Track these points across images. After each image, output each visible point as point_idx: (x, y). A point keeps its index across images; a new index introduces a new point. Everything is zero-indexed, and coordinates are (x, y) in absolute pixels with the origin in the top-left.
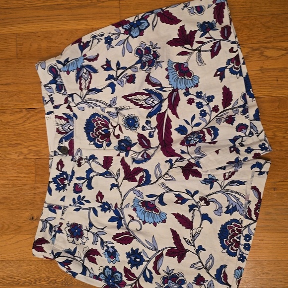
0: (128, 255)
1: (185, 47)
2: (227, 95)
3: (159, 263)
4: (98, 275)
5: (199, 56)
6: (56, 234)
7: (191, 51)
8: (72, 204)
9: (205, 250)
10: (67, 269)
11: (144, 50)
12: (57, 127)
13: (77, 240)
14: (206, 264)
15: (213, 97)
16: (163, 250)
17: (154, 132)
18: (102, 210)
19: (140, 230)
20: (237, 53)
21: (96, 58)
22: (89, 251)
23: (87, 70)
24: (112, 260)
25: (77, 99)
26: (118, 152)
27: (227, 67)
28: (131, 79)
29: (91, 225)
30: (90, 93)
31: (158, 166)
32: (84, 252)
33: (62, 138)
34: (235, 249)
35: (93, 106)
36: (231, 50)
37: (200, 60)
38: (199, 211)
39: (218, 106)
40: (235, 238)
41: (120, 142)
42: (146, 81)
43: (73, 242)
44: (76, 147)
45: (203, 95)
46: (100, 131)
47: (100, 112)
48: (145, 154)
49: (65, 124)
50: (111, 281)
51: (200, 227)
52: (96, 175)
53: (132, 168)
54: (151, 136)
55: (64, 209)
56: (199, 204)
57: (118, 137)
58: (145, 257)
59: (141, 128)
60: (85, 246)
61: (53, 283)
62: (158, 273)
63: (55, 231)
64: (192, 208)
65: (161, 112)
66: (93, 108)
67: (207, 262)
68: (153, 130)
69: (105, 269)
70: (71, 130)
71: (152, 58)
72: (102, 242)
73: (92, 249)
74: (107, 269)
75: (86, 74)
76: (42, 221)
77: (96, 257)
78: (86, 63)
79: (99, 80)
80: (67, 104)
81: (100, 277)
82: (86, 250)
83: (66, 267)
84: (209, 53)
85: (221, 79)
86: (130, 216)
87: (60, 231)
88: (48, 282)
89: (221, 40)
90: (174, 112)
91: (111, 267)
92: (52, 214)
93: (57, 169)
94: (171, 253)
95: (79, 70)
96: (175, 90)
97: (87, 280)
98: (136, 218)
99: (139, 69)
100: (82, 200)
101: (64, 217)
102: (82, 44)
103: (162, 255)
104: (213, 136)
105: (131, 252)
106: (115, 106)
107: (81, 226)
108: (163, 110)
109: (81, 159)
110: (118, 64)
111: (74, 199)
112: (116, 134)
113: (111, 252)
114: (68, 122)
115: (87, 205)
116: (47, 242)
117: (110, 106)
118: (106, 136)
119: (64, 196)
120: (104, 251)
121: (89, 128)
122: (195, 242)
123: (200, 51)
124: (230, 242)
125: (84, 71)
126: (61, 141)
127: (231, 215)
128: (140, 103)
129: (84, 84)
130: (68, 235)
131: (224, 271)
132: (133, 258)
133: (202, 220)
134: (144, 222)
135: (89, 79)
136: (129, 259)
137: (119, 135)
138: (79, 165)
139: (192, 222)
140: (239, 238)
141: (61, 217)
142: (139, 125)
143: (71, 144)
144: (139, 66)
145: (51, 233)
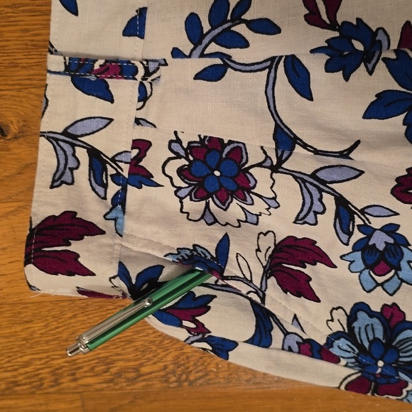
4: (322, 341)
6: (124, 190)
8: (186, 46)
10: (189, 330)
13: (225, 205)
18: (329, 68)
24: (381, 280)
29: (285, 140)
32: (261, 255)
43: (208, 218)
50: (381, 363)
55: (148, 73)
61: (128, 380)
63: (117, 178)
69: (352, 318)
72: (345, 212)
73: (289, 238)
74: (362, 315)
76: (51, 137)
77: (308, 270)
81: (335, 351)
82: (268, 243)
83: (185, 323)
87: (141, 177)
88: (107, 376)
91: (376, 308)
92: (92, 106)
97: (278, 363)
100: (237, 19)
101: (150, 112)
113: (381, 247)
115: (260, 47)
116: (93, 230)
120: (349, 249)
130: (181, 193)
141: (140, 114)
145: (100, 190)
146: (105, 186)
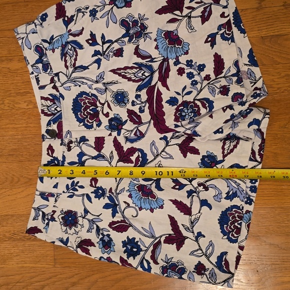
0: (125, 244)
1: (174, 14)
2: (219, 62)
3: (157, 251)
5: (189, 23)
6: (49, 222)
7: (181, 18)
8: (66, 191)
9: (204, 237)
11: (131, 23)
12: (42, 108)
13: (70, 228)
14: (206, 251)
15: (204, 66)
16: (161, 237)
17: (144, 107)
18: (95, 197)
19: (136, 216)
20: (228, 18)
21: (81, 33)
22: (81, 241)
23: (72, 46)
24: (106, 251)
25: (63, 78)
26: (110, 132)
27: (218, 32)
28: (119, 53)
29: (86, 211)
30: (76, 71)
31: (153, 144)
32: (76, 242)
33: (50, 121)
34: (235, 235)
35: (80, 84)
36: (223, 15)
37: (190, 27)
38: (198, 197)
39: (209, 75)
40: (236, 224)
41: (110, 121)
42: (135, 54)
43: (66, 232)
44: (65, 130)
45: (193, 64)
46: (88, 110)
47: (88, 90)
48: (138, 131)
49: (51, 106)
51: (199, 213)
52: (88, 159)
53: (125, 149)
54: (142, 111)
55: (57, 196)
56: (198, 190)
57: (107, 115)
58: (142, 247)
59: (130, 104)
60: (78, 236)
62: (156, 263)
63: (47, 219)
64: (190, 193)
65: (152, 85)
66: (80, 86)
67: (207, 249)
68: (143, 105)
70: (59, 112)
71: (140, 30)
72: (98, 229)
73: (85, 239)
75: (71, 50)
76: (34, 209)
77: (89, 248)
78: (71, 38)
79: (85, 56)
80: (53, 84)
82: (79, 240)
84: (200, 19)
85: (212, 46)
86: (125, 202)
87: (53, 219)
89: (211, 4)
90: (165, 85)
92: (45, 202)
93: (48, 154)
94: (169, 240)
95: (64, 47)
96: (166, 60)
98: (131, 205)
99: (127, 43)
100: (76, 185)
101: (57, 204)
102: (66, 19)
103: (159, 242)
104: (208, 108)
105: (127, 240)
106: (103, 82)
107: (76, 213)
108: (153, 84)
109: (71, 142)
110: (103, 37)
111: (67, 186)
112: (105, 112)
114: (54, 103)
115: (81, 192)
116: (40, 231)
117: (97, 82)
118: (95, 115)
119: (57, 183)
120: (98, 240)
121: (76, 108)
122: (194, 228)
123: (190, 17)
124: (230, 228)
125: (69, 48)
126: (49, 124)
127: (231, 201)
128: (129, 76)
129: (70, 61)
130: (62, 223)
131: (225, 259)
132: (129, 247)
133: (201, 206)
134: (141, 209)
135: (74, 56)
136: (125, 248)
137: (108, 113)
138: (69, 149)
139: (191, 208)
140: (240, 224)
141: (55, 205)
142: (128, 101)
143: (60, 127)
144: (126, 39)
145: (44, 221)
146: (45, 221)
